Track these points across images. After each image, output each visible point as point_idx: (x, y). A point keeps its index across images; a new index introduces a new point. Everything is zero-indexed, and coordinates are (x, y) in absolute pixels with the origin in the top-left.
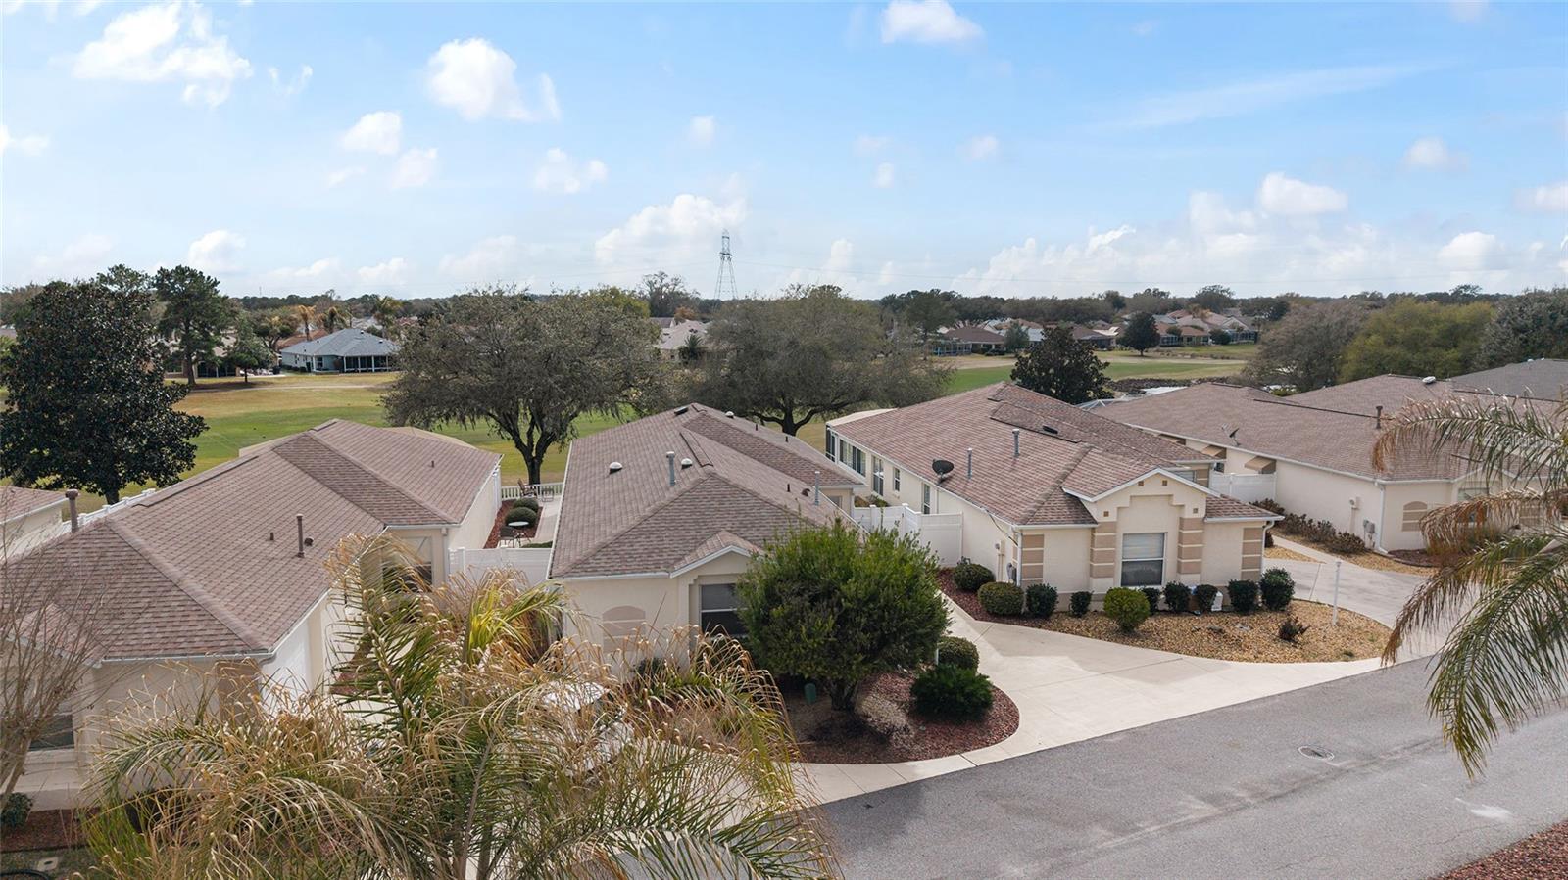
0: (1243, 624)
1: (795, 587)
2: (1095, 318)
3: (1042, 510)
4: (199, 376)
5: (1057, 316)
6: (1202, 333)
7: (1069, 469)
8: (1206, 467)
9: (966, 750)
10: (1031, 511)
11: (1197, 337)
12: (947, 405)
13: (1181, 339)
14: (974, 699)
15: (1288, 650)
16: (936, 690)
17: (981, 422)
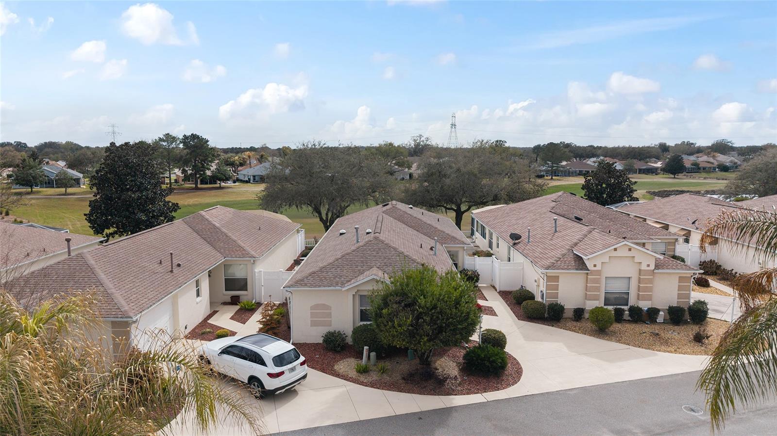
0: (674, 331)
1: (398, 299)
2: (650, 157)
3: (559, 262)
4: (201, 184)
5: (628, 156)
6: (712, 166)
7: (579, 240)
8: (674, 241)
9: (485, 392)
10: (552, 263)
11: (709, 168)
12: (531, 203)
13: (699, 168)
14: (495, 364)
15: (698, 347)
16: (474, 358)
17: (545, 213)
